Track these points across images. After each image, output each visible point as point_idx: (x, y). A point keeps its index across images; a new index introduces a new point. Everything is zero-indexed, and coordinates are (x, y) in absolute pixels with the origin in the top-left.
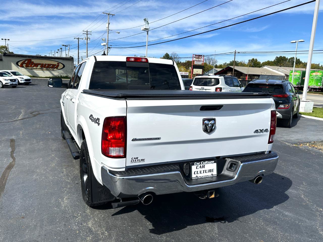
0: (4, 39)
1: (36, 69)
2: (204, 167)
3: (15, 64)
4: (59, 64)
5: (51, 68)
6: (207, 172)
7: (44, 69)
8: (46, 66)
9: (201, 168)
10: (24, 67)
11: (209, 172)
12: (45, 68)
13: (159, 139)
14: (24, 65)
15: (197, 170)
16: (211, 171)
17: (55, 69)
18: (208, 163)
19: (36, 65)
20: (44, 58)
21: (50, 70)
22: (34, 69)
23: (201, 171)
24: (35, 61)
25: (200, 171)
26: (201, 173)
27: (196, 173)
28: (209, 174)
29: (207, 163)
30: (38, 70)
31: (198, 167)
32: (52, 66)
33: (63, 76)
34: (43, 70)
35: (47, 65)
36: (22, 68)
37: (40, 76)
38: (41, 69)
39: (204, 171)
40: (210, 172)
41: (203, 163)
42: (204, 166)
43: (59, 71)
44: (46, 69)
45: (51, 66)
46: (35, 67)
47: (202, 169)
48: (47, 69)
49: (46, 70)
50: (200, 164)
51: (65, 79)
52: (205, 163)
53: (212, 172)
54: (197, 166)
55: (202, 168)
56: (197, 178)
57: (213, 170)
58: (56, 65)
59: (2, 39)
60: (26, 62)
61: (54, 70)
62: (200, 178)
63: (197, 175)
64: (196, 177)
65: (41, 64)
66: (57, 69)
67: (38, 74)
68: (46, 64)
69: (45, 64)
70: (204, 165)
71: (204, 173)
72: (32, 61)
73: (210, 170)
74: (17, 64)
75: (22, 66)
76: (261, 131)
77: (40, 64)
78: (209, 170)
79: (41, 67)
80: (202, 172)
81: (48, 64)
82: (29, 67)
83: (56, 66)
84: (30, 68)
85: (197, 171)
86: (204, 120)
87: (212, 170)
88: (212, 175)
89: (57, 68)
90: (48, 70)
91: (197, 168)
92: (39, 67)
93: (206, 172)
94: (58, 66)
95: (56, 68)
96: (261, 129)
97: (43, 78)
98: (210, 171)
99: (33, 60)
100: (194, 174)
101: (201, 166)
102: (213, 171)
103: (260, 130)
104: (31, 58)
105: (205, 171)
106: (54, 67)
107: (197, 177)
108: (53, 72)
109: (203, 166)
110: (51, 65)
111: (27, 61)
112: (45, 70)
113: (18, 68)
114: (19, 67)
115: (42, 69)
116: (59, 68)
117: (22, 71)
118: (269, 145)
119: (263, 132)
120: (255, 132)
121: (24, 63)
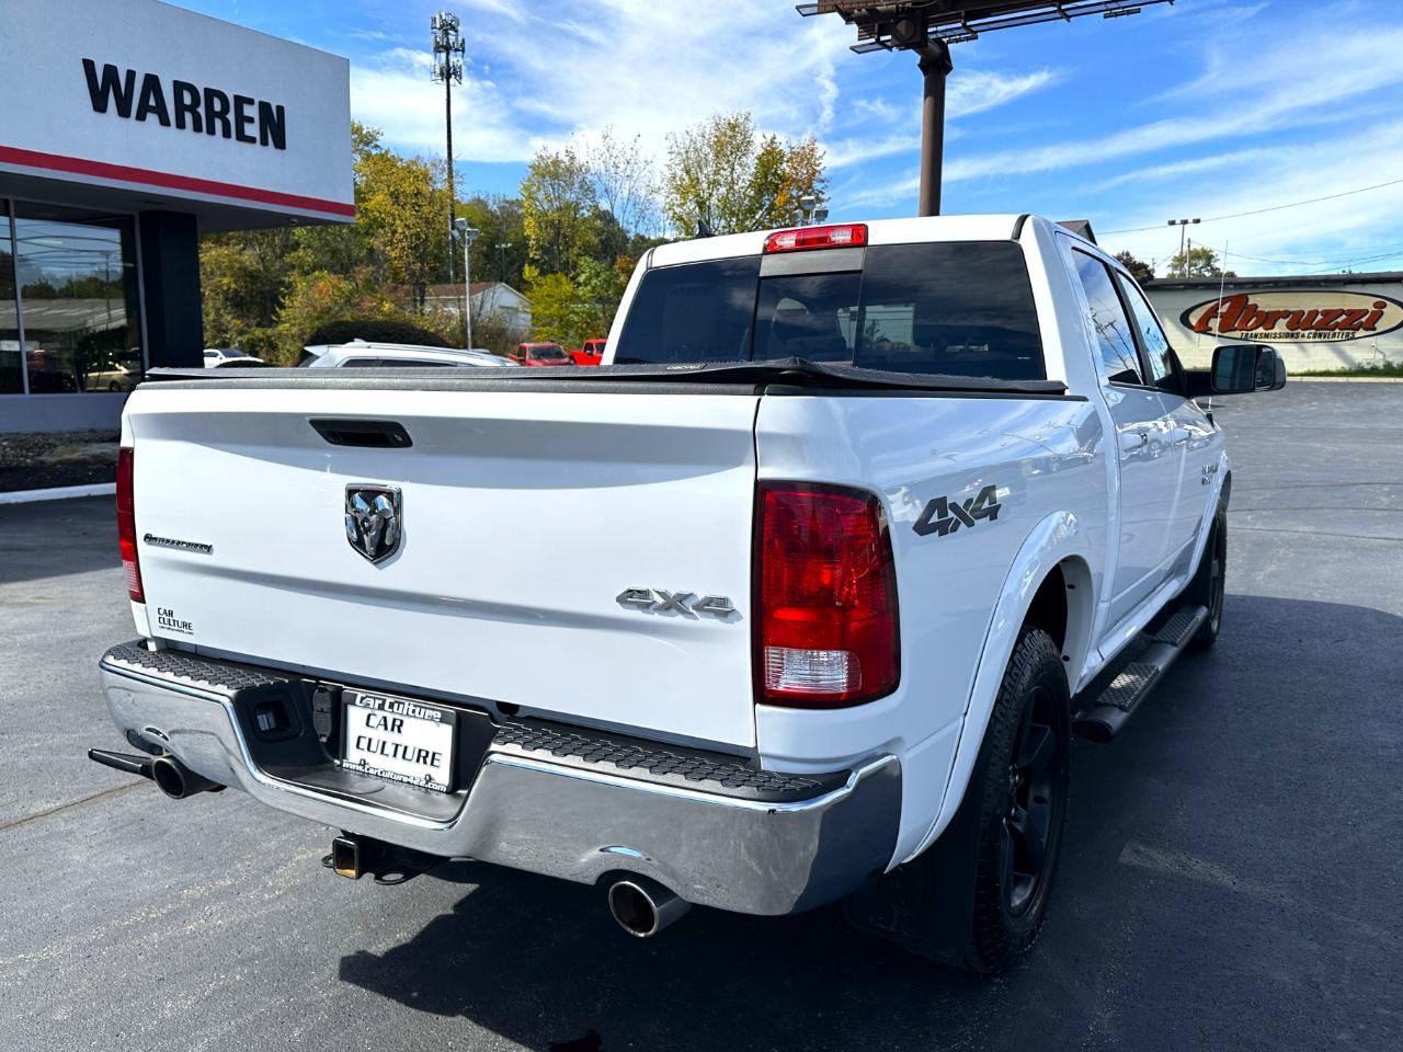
0: (1178, 221)
1: (1266, 336)
2: (399, 731)
3: (1175, 323)
4: (1385, 306)
5: (1337, 331)
6: (408, 756)
7: (1303, 336)
8: (1317, 319)
9: (386, 728)
10: (1211, 329)
11: (418, 760)
12: (1306, 333)
13: (208, 549)
14: (1215, 323)
15: (368, 733)
16: (429, 760)
17: (1361, 333)
18: (414, 711)
19: (1268, 320)
20: (1311, 286)
21: (1334, 335)
22: (1256, 336)
23: (384, 743)
24: (1265, 302)
25: (381, 743)
26: (382, 752)
27: (364, 744)
28: (417, 771)
29: (410, 713)
30: (1277, 340)
31: (374, 721)
32: (1344, 317)
33: (1395, 365)
34: (1300, 340)
35: (1320, 317)
36: (1202, 335)
38: (1287, 336)
39: (397, 746)
40: (425, 762)
41: (391, 705)
42: (398, 723)
43: (1381, 341)
44: (1314, 337)
45: (1339, 320)
46: (1260, 330)
47: (392, 738)
48: (1320, 336)
49: (1311, 340)
50: (381, 707)
51: (1392, 380)
52: (400, 711)
53: (432, 764)
54: (368, 711)
55: (392, 730)
56: (361, 768)
57: (437, 756)
58: (1367, 312)
59: (1172, 223)
60: (1223, 309)
61: (1353, 338)
62: (372, 771)
63: (366, 755)
64: (360, 764)
65: (1292, 313)
66: (1372, 333)
68: (1317, 313)
69: (1310, 312)
70: (401, 718)
71: (395, 756)
72: (1249, 303)
73: (423, 754)
74: (1185, 319)
75: (1203, 328)
76: (675, 604)
77: (1285, 314)
78: (420, 751)
79: (1288, 326)
80: (389, 749)
81: (1326, 313)
82: (1235, 330)
83: (1363, 320)
84: (1238, 334)
85: (370, 740)
86: (351, 492)
87: (434, 754)
88: (429, 779)
89: (1370, 326)
90: (1322, 339)
91: (367, 724)
92: (1281, 326)
93: (404, 757)
94: (1378, 315)
95: (1366, 329)
96: (673, 592)
98: (425, 758)
99: (1252, 300)
100: (358, 746)
101: (385, 718)
102: (436, 763)
103: (662, 594)
104: (1248, 288)
105: (400, 750)
106: (1356, 323)
107: (363, 763)
108: (1347, 347)
109: (394, 720)
110: (1342, 312)
111: (1227, 305)
112: (1305, 340)
113: (1189, 336)
115: (1292, 336)
116: (1381, 325)
117: (1201, 351)
118: (770, 714)
119: (691, 610)
120: (628, 598)
121: (1212, 313)
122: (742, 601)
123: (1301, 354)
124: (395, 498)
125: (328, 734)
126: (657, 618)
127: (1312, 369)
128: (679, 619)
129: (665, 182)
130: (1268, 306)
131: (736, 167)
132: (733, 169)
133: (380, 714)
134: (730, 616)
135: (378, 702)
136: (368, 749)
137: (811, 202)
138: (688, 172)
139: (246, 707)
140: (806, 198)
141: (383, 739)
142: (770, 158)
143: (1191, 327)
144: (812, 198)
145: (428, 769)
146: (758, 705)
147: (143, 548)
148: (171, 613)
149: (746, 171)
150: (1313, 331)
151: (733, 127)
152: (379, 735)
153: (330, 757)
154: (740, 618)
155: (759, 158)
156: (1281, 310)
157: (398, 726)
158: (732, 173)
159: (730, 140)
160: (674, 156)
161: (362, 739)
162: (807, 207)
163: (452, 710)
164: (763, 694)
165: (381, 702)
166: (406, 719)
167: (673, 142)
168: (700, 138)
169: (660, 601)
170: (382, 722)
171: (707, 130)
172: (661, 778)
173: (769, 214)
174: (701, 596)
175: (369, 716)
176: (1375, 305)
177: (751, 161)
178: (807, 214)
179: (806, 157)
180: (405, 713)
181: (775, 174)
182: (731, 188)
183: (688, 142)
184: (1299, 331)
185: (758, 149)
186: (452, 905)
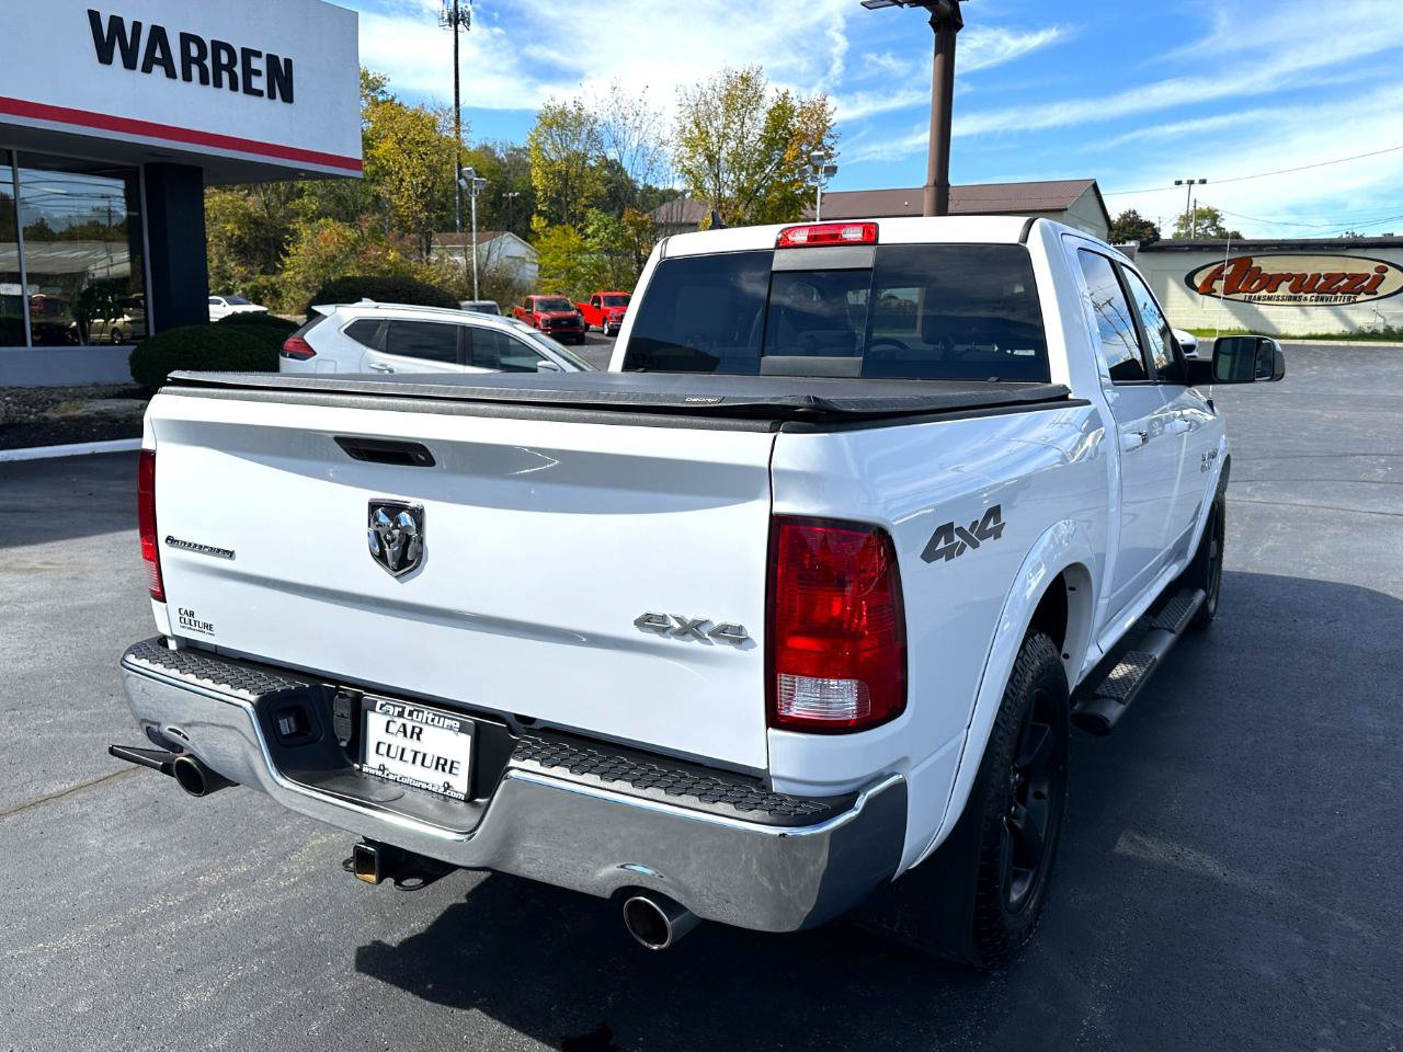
0: (1184, 181)
1: (1270, 298)
2: (418, 738)
3: (1178, 283)
4: (1387, 270)
5: (1339, 294)
6: (427, 763)
7: (1306, 299)
8: (1319, 283)
9: (405, 736)
10: (1215, 291)
11: (437, 768)
12: (1309, 296)
13: (230, 554)
14: (1219, 285)
15: (388, 739)
16: (447, 768)
17: (1363, 297)
18: (433, 720)
19: (1272, 282)
20: (1314, 249)
21: (1336, 299)
22: (1259, 299)
23: (403, 750)
24: (1268, 265)
25: (400, 750)
26: (401, 759)
27: (383, 749)
28: (436, 779)
29: (429, 721)
30: (1280, 303)
31: (393, 728)
32: (1346, 281)
33: (1395, 330)
34: (1303, 303)
35: (1322, 280)
36: (1207, 297)
37: (1283, 332)
38: (1290, 299)
39: (416, 753)
40: (443, 770)
41: (411, 713)
42: (417, 730)
43: (1382, 304)
44: (1316, 301)
45: (1341, 284)
46: (1264, 293)
47: (411, 745)
48: (1322, 299)
49: (1314, 303)
50: (401, 715)
51: (1392, 344)
52: (419, 719)
53: (450, 772)
54: (388, 718)
55: (412, 737)
56: (380, 773)
57: (455, 765)
58: (1369, 276)
60: (1227, 272)
61: (1355, 302)
62: (391, 777)
63: (385, 760)
64: (380, 769)
65: (1293, 276)
66: (1373, 297)
67: (1273, 320)
68: (1319, 276)
69: (1313, 276)
70: (421, 726)
71: (414, 762)
72: (1254, 265)
73: (442, 762)
74: (1189, 281)
75: (1207, 290)
76: (691, 629)
77: (1288, 277)
78: (439, 758)
79: (1292, 289)
80: (408, 756)
81: (1329, 277)
82: (1240, 291)
83: (1365, 284)
84: (1241, 296)
85: (389, 746)
86: (373, 506)
87: (452, 762)
88: (448, 787)
89: (1371, 290)
90: (1324, 303)
91: (387, 731)
92: (1284, 289)
93: (423, 764)
94: (1379, 280)
95: (1367, 294)
96: (689, 618)
97: (1295, 338)
98: (443, 766)
99: (1256, 263)
100: (377, 752)
101: (404, 725)
102: (454, 770)
103: (678, 620)
104: (1253, 251)
105: (419, 757)
106: (1357, 287)
107: (383, 768)
108: (1349, 311)
109: (414, 728)
110: (1344, 276)
111: (1232, 267)
112: (1308, 303)
113: (1192, 298)
114: (1197, 295)
115: (1295, 299)
116: (1382, 290)
117: (1205, 312)
118: (782, 738)
119: (706, 636)
120: (645, 622)
121: (1217, 275)
122: (756, 630)
123: (1303, 317)
124: (418, 514)
125: (348, 739)
126: (674, 642)
127: (1313, 332)
128: (695, 644)
129: (675, 135)
130: (1272, 269)
131: (747, 120)
132: (743, 123)
133: (400, 721)
134: (744, 643)
135: (397, 709)
136: (388, 755)
137: (820, 157)
138: (697, 126)
139: (267, 711)
140: (816, 153)
141: (402, 745)
142: (781, 113)
143: (1196, 289)
144: (822, 153)
145: (446, 777)
146: (770, 729)
147: (165, 551)
148: (192, 614)
149: (756, 126)
150: (1316, 294)
151: (745, 80)
152: (399, 741)
153: (351, 762)
154: (754, 645)
155: (770, 113)
156: (1285, 273)
157: (417, 734)
158: (742, 127)
159: (741, 93)
160: (683, 108)
161: (381, 746)
162: (817, 163)
163: (470, 720)
164: (775, 719)
165: (400, 709)
166: (424, 727)
167: (682, 94)
168: (710, 92)
169: (677, 626)
170: (402, 729)
171: (718, 83)
172: (676, 800)
173: (778, 168)
174: (717, 622)
175: (389, 722)
176: (1377, 270)
177: (761, 115)
178: (816, 169)
179: (817, 113)
180: (424, 721)
181: (785, 128)
182: (741, 142)
183: (698, 95)
184: (1302, 294)
185: (769, 102)
186: (465, 893)
